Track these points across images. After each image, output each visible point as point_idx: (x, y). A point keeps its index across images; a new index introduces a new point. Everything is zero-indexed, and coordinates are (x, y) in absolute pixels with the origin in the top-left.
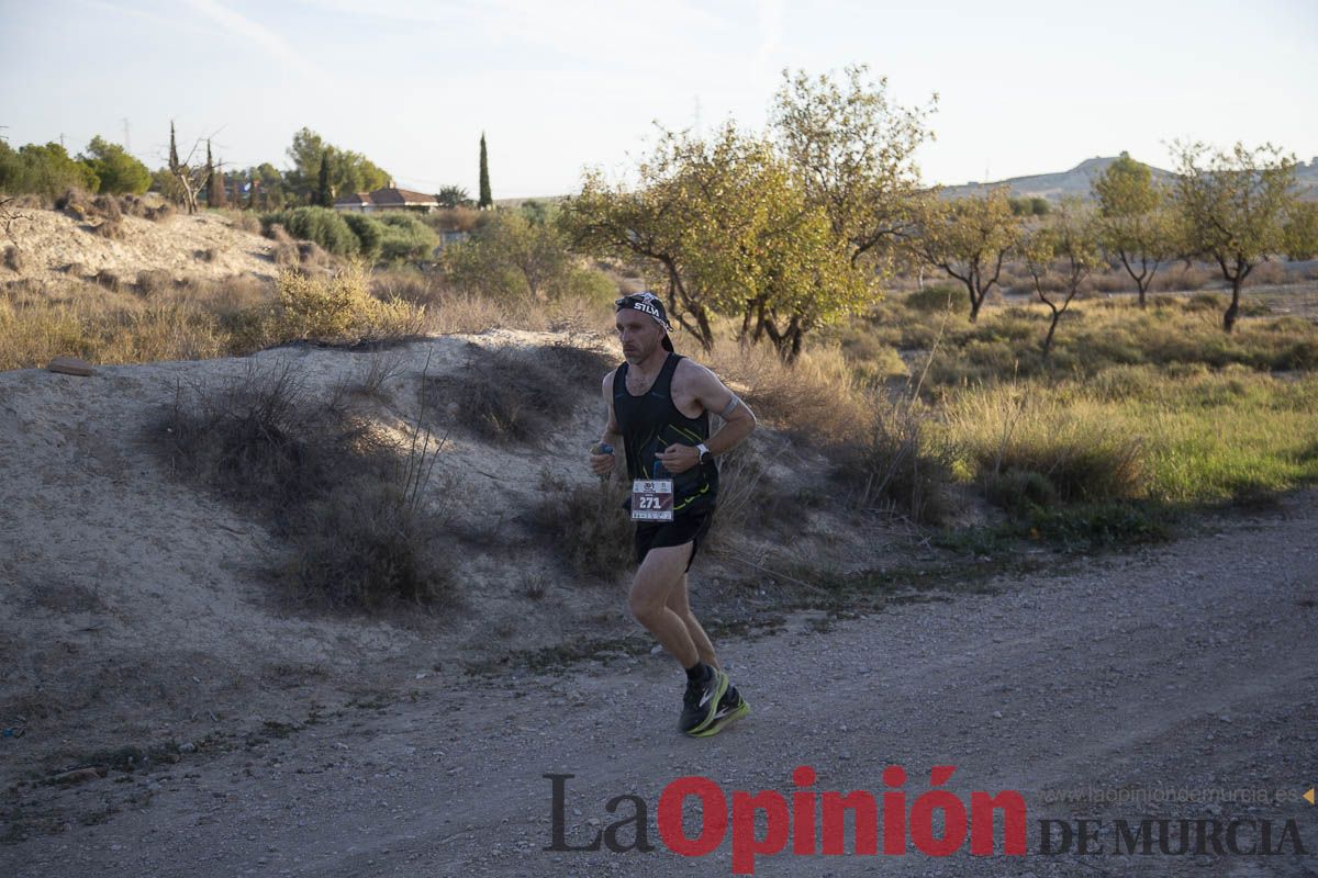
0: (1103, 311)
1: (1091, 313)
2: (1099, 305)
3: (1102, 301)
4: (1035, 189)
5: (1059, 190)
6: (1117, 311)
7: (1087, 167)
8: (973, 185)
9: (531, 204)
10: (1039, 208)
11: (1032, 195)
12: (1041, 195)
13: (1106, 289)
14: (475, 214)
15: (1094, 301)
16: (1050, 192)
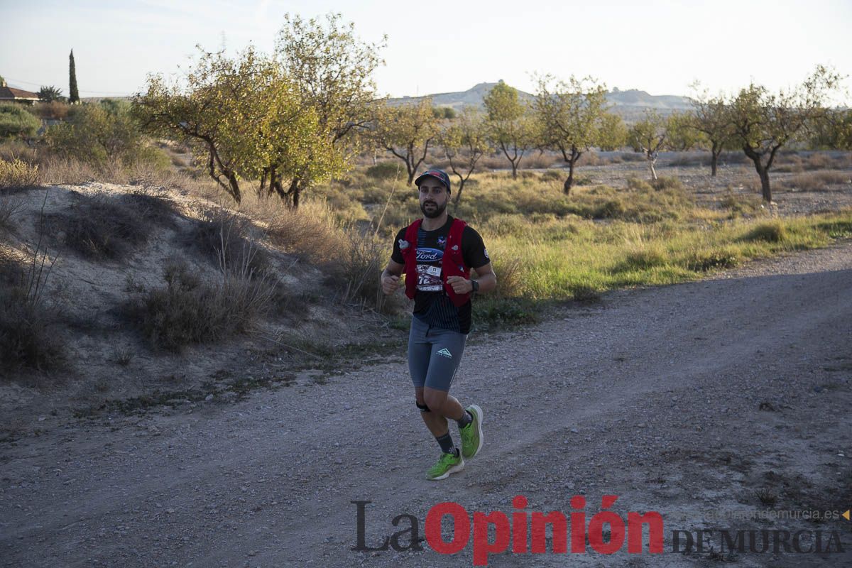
0: (491, 180)
1: (483, 182)
2: (488, 177)
3: (490, 174)
4: (447, 102)
5: (461, 103)
6: (499, 180)
7: (478, 89)
8: (406, 98)
9: (107, 101)
10: (449, 114)
11: (444, 106)
12: (450, 106)
13: (492, 167)
14: (66, 106)
15: (485, 174)
16: (455, 104)
